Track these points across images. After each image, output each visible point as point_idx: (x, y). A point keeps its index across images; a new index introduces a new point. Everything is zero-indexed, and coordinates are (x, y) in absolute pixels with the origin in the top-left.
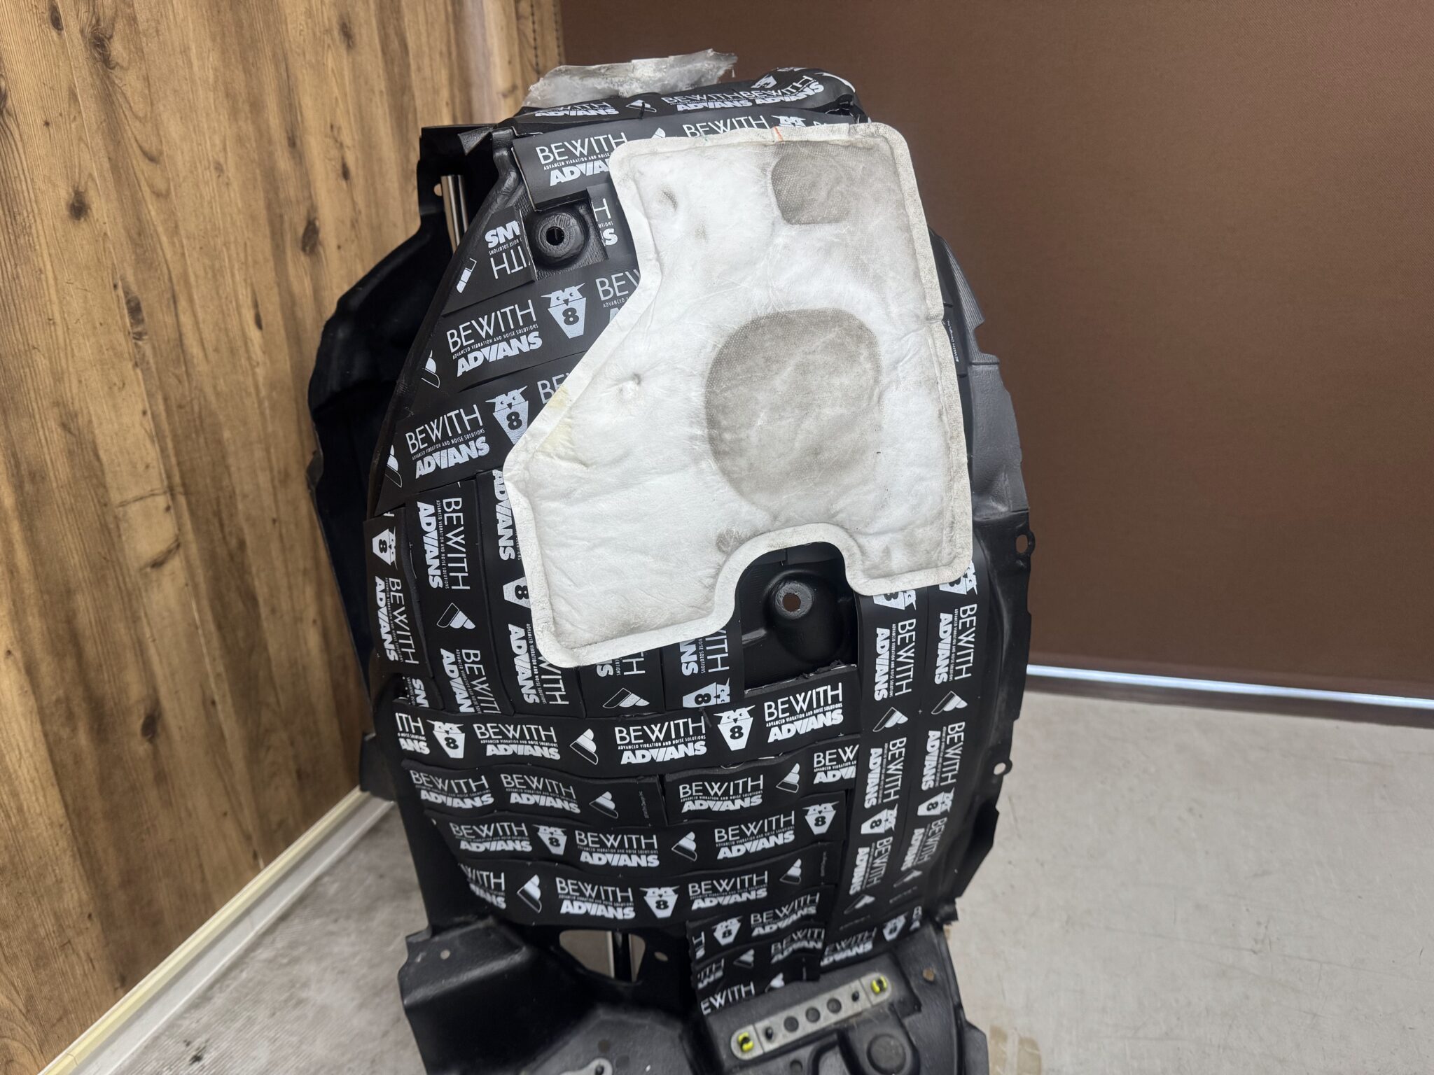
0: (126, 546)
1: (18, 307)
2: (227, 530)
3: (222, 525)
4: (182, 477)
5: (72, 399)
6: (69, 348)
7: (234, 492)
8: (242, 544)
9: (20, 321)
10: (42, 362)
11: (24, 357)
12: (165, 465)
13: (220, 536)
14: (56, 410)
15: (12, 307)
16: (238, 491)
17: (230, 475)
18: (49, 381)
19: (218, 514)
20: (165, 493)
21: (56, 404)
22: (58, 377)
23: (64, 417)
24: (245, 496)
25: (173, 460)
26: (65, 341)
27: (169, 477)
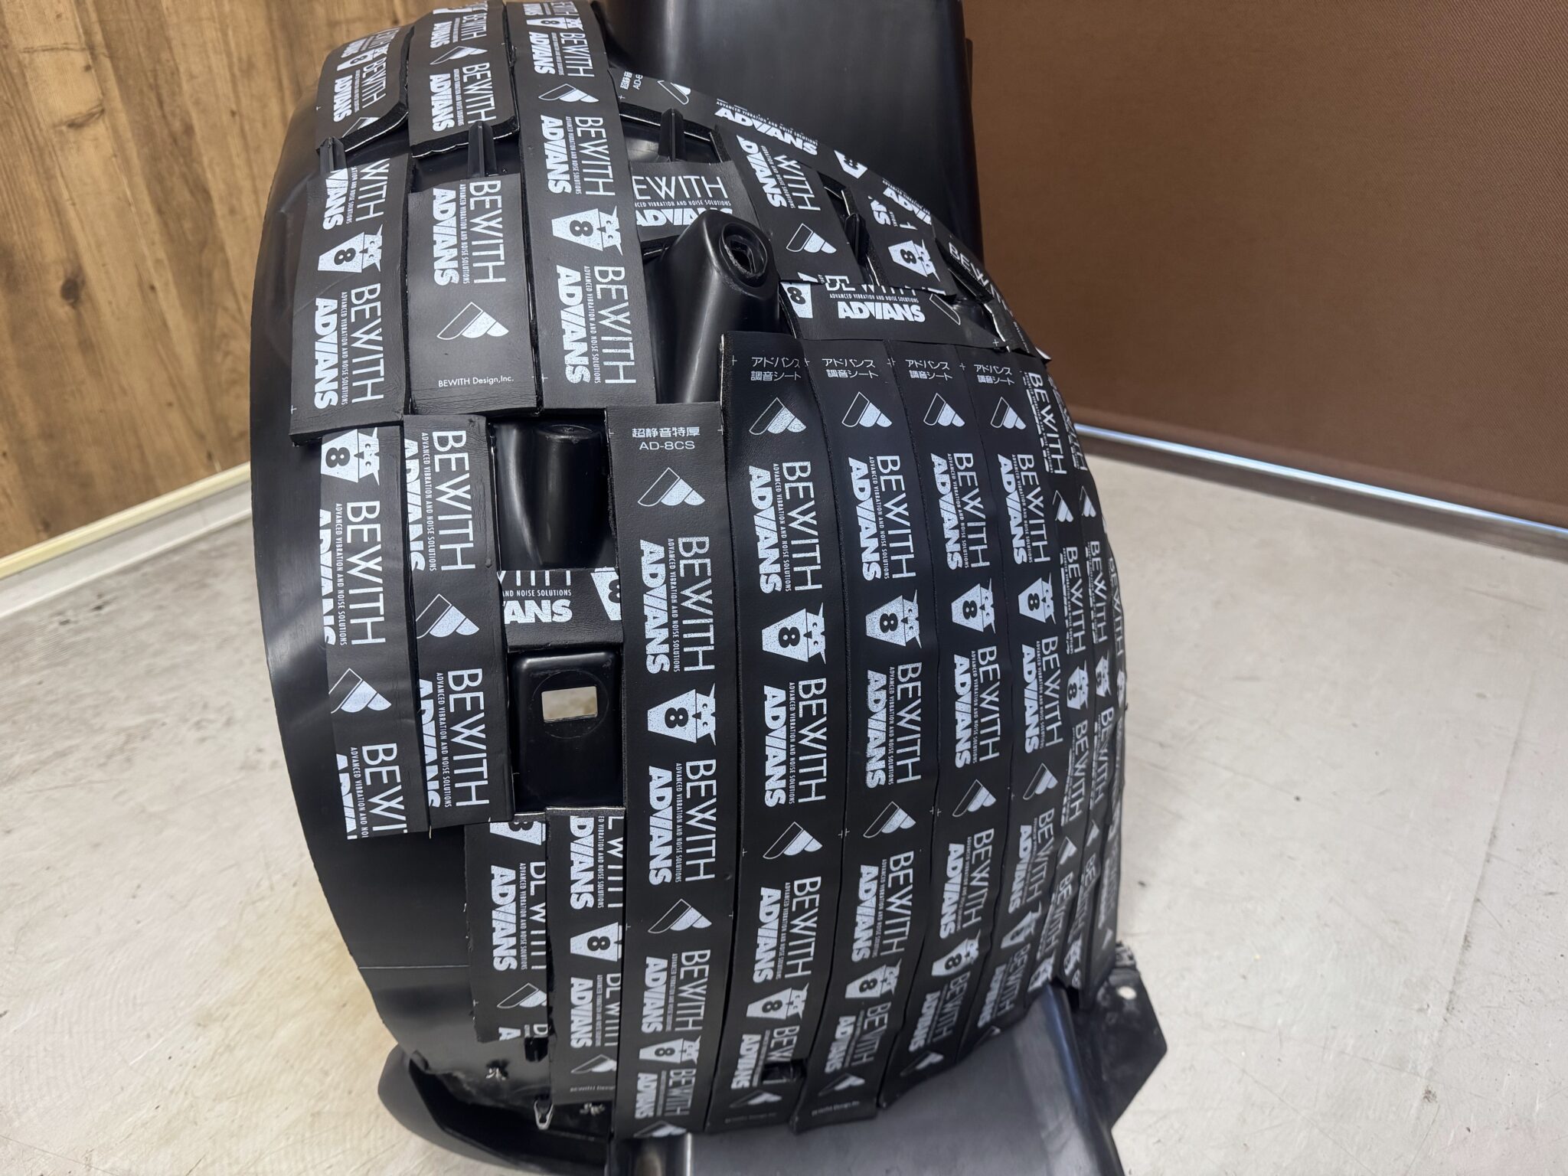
0: (34, 98)
2: (167, 109)
3: (161, 104)
4: (105, 38)
7: (177, 69)
8: (189, 130)
12: (82, 20)
13: (159, 113)
16: (182, 69)
17: (170, 48)
19: (155, 88)
20: (83, 50)
24: (192, 77)
25: (94, 16)
27: (88, 33)
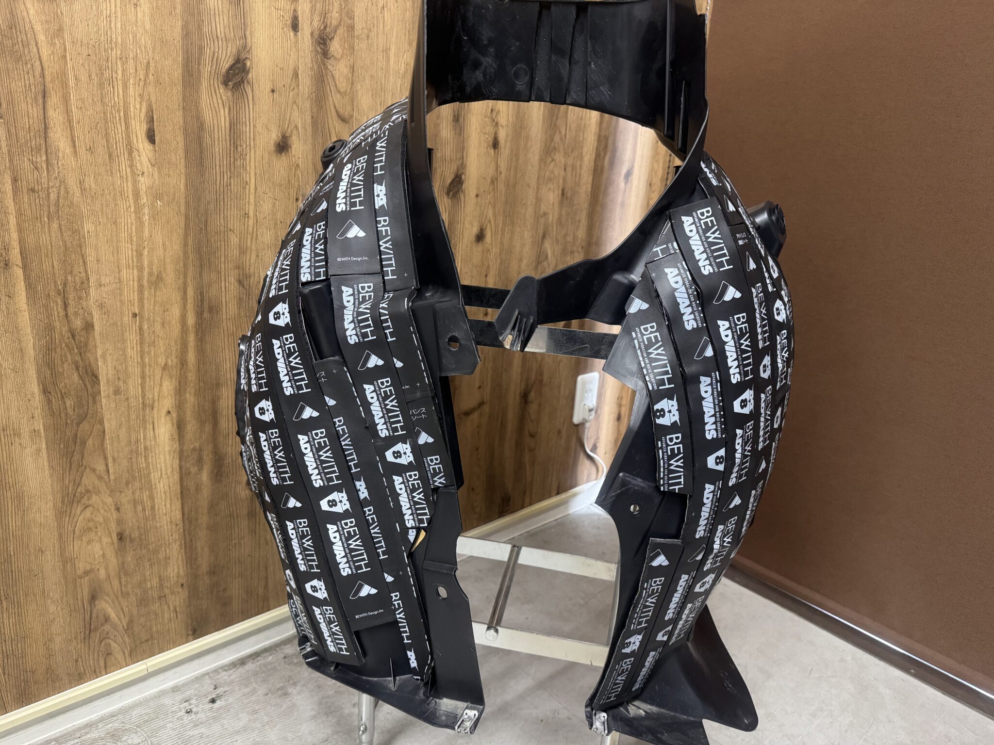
1: (226, 203)
5: (250, 265)
6: (255, 234)
9: (225, 212)
10: (234, 240)
11: (222, 235)
14: (236, 271)
15: (222, 203)
18: (236, 252)
21: (238, 267)
22: (243, 251)
23: (241, 276)
26: (253, 229)
